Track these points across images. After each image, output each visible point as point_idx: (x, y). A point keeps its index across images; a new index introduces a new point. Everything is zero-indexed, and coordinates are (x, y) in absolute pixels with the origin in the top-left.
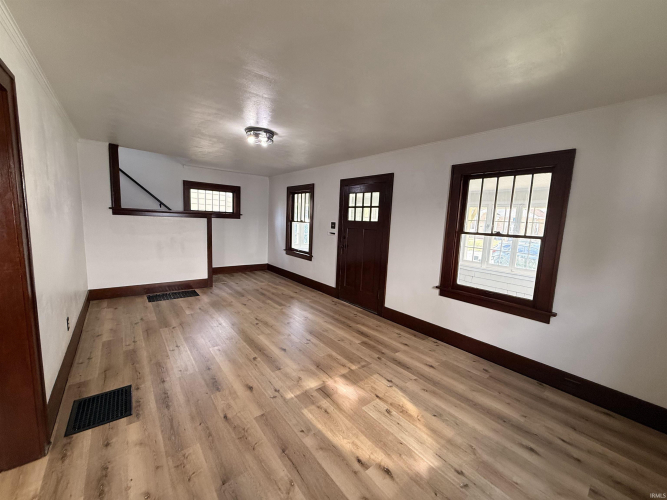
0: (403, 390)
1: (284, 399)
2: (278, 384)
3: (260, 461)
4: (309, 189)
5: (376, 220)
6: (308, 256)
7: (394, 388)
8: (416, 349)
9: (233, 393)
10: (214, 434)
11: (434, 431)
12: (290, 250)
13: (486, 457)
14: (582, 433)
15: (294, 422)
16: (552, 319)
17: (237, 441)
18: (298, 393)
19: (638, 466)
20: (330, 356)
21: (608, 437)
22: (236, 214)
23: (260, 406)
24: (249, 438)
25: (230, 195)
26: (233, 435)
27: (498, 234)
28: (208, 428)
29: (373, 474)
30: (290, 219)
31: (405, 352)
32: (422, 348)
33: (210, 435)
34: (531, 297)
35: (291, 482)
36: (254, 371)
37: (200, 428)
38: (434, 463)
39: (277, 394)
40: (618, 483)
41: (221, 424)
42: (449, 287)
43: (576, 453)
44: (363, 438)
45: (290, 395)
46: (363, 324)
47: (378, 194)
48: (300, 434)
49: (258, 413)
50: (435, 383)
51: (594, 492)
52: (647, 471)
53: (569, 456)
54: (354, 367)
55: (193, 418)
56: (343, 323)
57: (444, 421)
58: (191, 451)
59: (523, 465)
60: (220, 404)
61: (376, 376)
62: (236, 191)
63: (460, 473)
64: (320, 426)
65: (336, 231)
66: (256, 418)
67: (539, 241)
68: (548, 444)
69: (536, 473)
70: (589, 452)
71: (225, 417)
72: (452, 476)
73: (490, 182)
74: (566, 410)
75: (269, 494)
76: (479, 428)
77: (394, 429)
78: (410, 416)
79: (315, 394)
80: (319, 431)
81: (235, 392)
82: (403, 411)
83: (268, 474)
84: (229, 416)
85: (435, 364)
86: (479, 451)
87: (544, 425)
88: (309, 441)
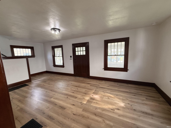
0: (107, 93)
1: (85, 104)
2: (80, 101)
3: (93, 120)
4: (61, 46)
5: (85, 54)
6: (63, 66)
7: (105, 93)
8: (102, 84)
9: (70, 108)
10: (75, 119)
11: (119, 98)
12: (55, 65)
13: (130, 100)
14: (138, 90)
15: (92, 108)
16: (128, 71)
17: (83, 118)
18: (86, 101)
19: (148, 92)
20: (86, 91)
21: (142, 89)
22: (33, 56)
23: (81, 108)
24: (85, 116)
25: (30, 50)
26: (80, 117)
27: (116, 55)
28: (71, 119)
29: (116, 111)
30: (54, 56)
31: (101, 85)
32: (103, 83)
33: (74, 120)
34: (123, 67)
35: (103, 120)
36: (70, 101)
37: (69, 120)
38: (124, 104)
39: (82, 104)
40: (148, 96)
41: (74, 116)
42: (106, 68)
43: (140, 94)
44: (108, 105)
45: (85, 103)
46: (87, 81)
47: (85, 47)
48: (96, 110)
49: (82, 110)
50: (112, 89)
51: (146, 98)
52: (149, 93)
53: (139, 94)
54: (93, 91)
55: (65, 119)
56: (82, 82)
57: (119, 96)
58: (73, 126)
59: (135, 98)
60: (69, 112)
61: (99, 92)
62: (32, 48)
63: (129, 104)
64: (98, 106)
65: (72, 58)
66: (82, 111)
67: (124, 56)
68: (136, 94)
69: (138, 99)
70: (141, 93)
71: (74, 114)
72: (128, 105)
73: (113, 44)
74: (134, 87)
75: (101, 125)
76: (125, 95)
77: (112, 101)
78: (113, 97)
79: (91, 100)
80: (99, 107)
81: (70, 107)
82: (111, 97)
83: (97, 121)
84: (74, 113)
85: (109, 86)
86: (128, 99)
87: (133, 91)
88: (99, 110)
